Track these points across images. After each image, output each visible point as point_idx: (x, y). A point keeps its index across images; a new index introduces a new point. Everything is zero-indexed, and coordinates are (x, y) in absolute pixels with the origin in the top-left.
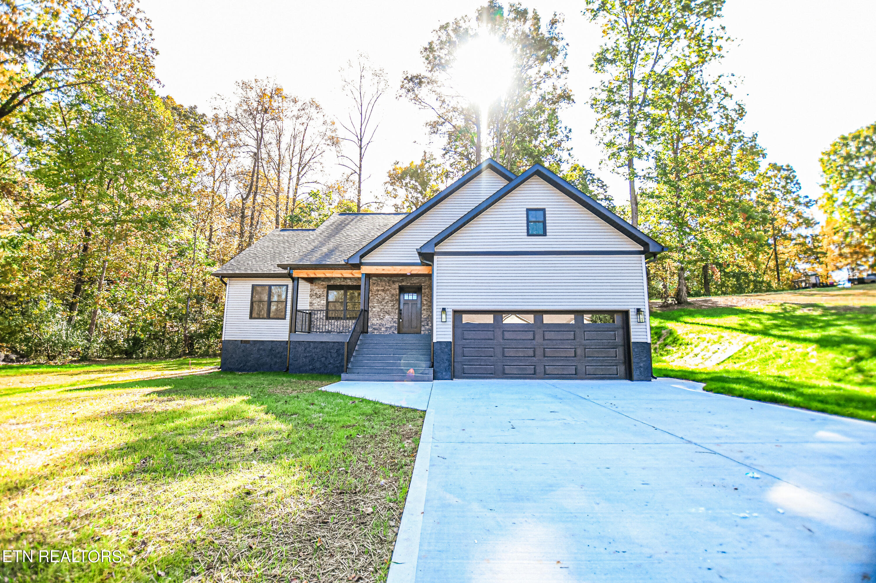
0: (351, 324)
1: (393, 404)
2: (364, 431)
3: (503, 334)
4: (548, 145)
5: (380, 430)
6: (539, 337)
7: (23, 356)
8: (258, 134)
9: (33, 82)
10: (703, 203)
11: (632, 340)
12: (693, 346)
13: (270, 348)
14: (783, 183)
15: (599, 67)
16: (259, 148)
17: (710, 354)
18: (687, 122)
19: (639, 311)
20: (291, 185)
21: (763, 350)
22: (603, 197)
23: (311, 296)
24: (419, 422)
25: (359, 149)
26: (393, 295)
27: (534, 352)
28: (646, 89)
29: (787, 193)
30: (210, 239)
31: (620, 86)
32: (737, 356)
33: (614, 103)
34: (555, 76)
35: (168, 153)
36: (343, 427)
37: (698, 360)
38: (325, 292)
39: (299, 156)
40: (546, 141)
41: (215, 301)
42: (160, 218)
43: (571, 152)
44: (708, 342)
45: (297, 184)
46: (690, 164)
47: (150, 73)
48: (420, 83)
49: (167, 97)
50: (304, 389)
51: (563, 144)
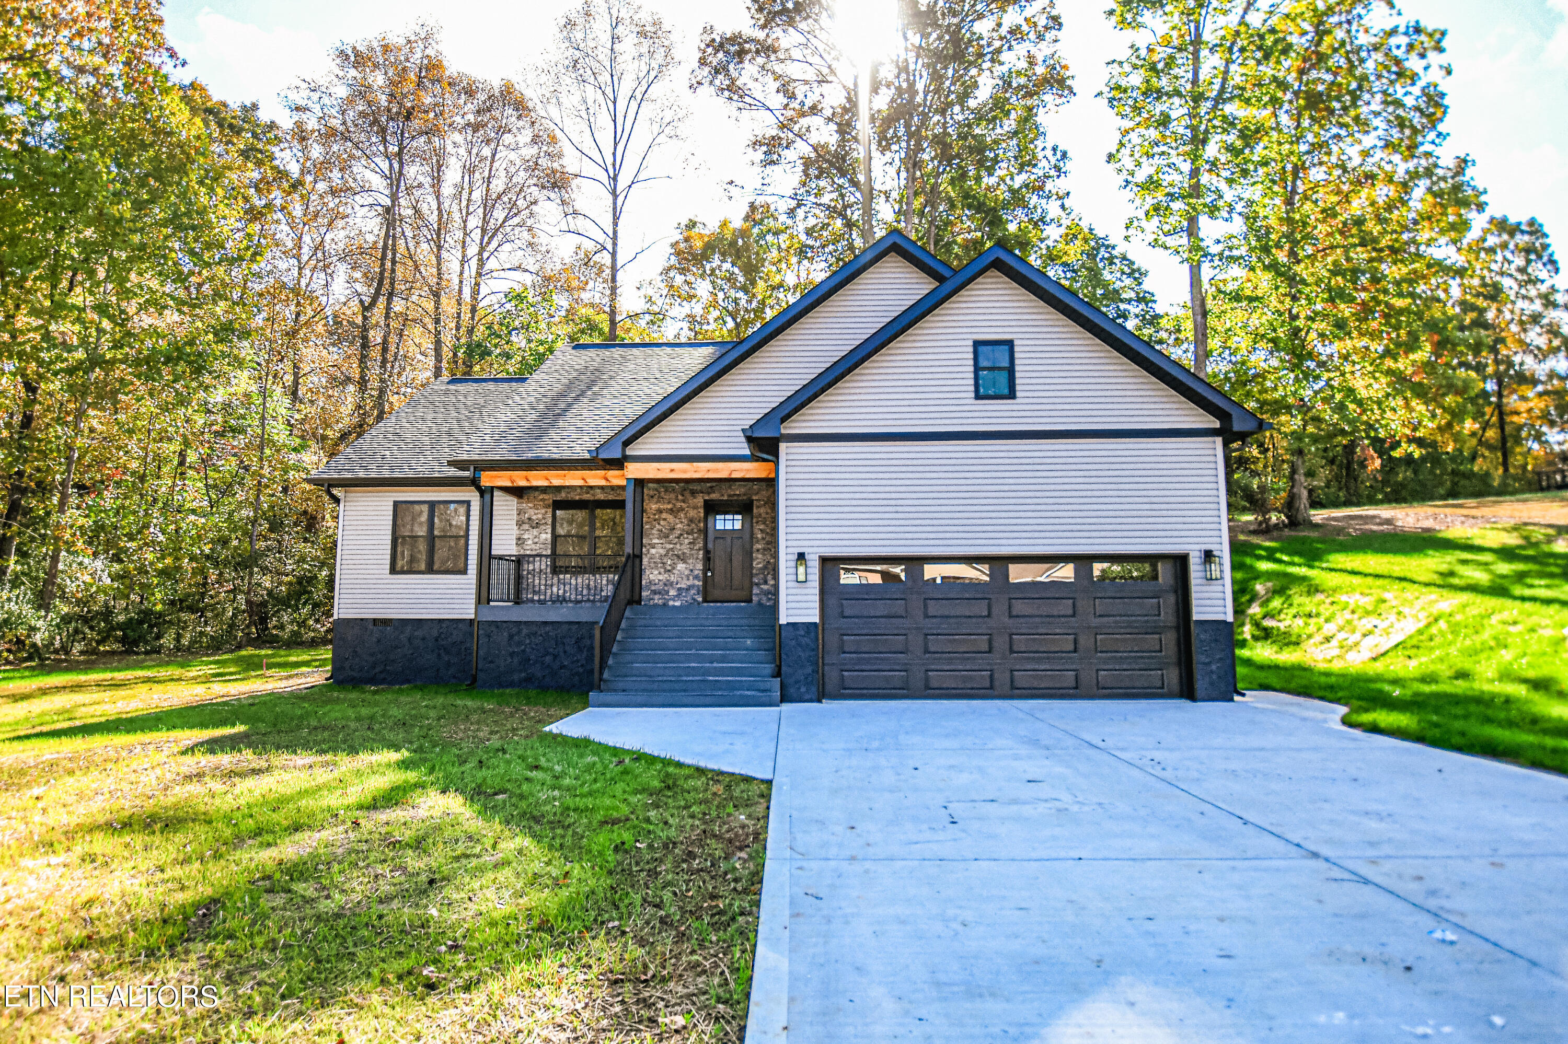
0: (605, 583)
1: (702, 764)
2: (649, 832)
3: (925, 606)
4: (1016, 186)
5: (681, 828)
6: (999, 609)
8: (391, 165)
10: (1346, 310)
11: (1195, 617)
12: (1321, 620)
13: (435, 633)
14: (1519, 261)
15: (1129, 16)
16: (394, 197)
17: (1357, 636)
18: (1317, 135)
19: (1208, 556)
20: (466, 274)
21: (1470, 631)
22: (1132, 295)
23: (520, 524)
24: (760, 810)
25: (611, 197)
26: (691, 521)
27: (990, 642)
28: (1228, 62)
29: (1530, 281)
30: (294, 393)
31: (1172, 58)
32: (1414, 642)
33: (1160, 94)
34: (1032, 36)
36: (604, 823)
37: (1332, 650)
38: (550, 515)
39: (481, 210)
40: (1012, 179)
41: (311, 522)
42: (189, 355)
43: (1067, 202)
44: (1353, 612)
45: (479, 274)
46: (1320, 226)
47: (154, 35)
48: (741, 54)
49: (192, 84)
50: (514, 730)
51: (1049, 186)
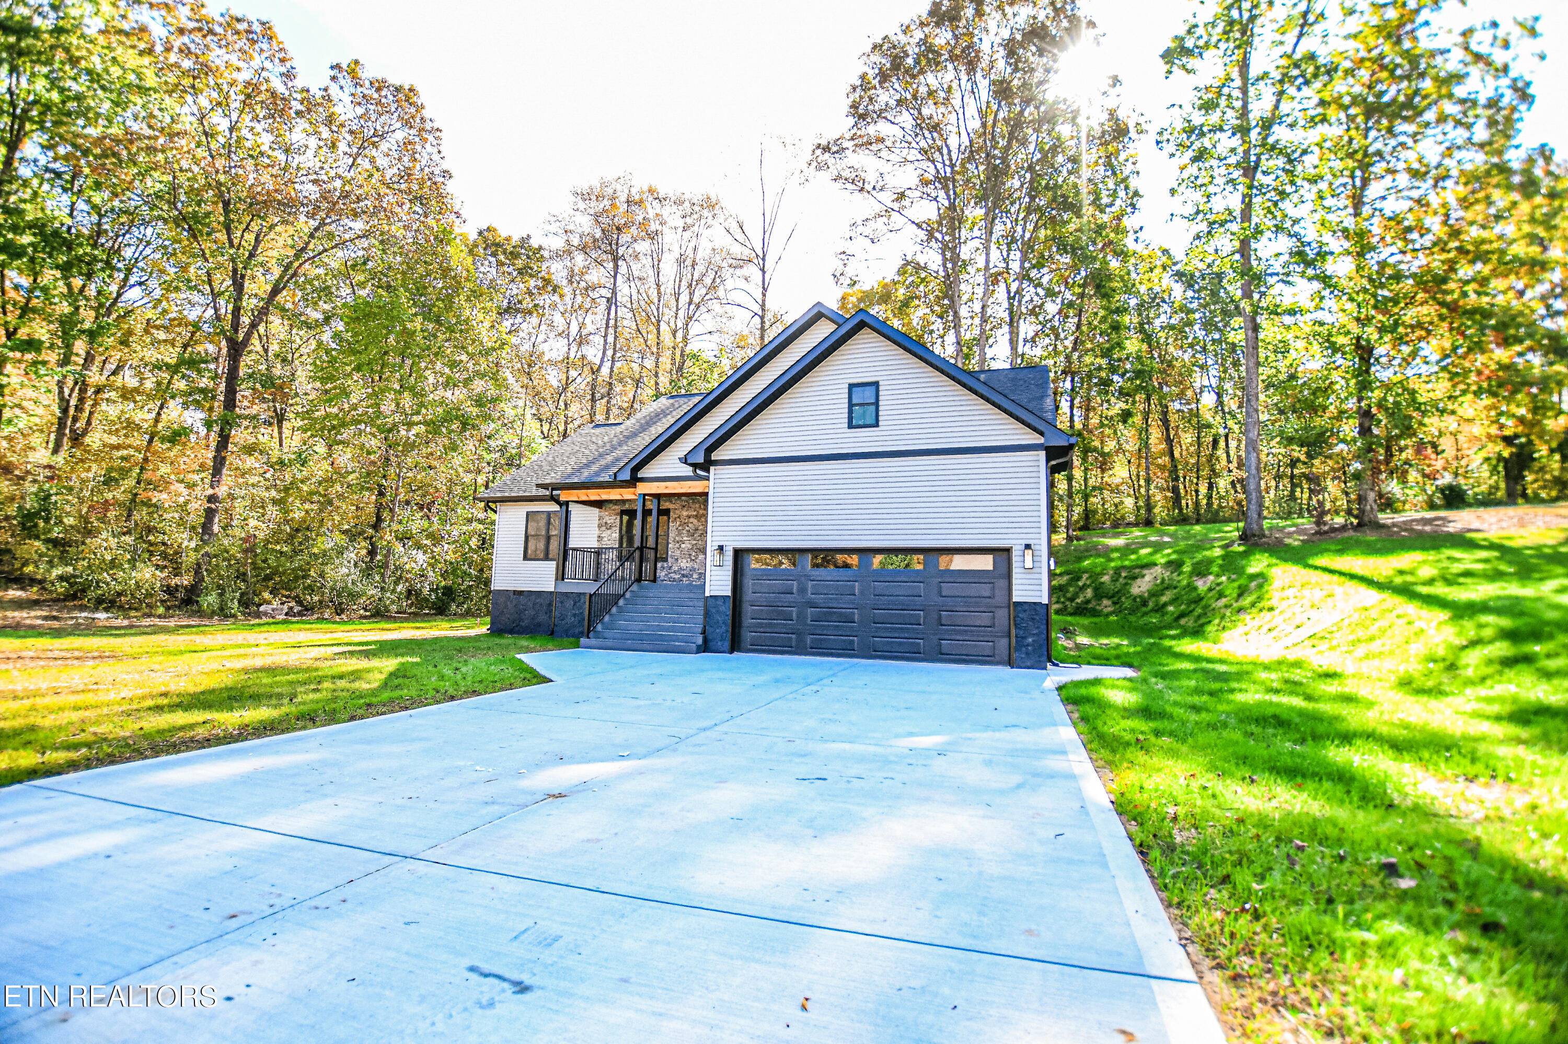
7: (308, 609)
9: (307, 244)
11: (1015, 599)
17: (1291, 628)
19: (1027, 549)
23: (600, 526)
35: (467, 321)
37: (1268, 639)
38: (618, 520)
44: (1302, 606)
